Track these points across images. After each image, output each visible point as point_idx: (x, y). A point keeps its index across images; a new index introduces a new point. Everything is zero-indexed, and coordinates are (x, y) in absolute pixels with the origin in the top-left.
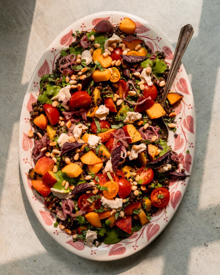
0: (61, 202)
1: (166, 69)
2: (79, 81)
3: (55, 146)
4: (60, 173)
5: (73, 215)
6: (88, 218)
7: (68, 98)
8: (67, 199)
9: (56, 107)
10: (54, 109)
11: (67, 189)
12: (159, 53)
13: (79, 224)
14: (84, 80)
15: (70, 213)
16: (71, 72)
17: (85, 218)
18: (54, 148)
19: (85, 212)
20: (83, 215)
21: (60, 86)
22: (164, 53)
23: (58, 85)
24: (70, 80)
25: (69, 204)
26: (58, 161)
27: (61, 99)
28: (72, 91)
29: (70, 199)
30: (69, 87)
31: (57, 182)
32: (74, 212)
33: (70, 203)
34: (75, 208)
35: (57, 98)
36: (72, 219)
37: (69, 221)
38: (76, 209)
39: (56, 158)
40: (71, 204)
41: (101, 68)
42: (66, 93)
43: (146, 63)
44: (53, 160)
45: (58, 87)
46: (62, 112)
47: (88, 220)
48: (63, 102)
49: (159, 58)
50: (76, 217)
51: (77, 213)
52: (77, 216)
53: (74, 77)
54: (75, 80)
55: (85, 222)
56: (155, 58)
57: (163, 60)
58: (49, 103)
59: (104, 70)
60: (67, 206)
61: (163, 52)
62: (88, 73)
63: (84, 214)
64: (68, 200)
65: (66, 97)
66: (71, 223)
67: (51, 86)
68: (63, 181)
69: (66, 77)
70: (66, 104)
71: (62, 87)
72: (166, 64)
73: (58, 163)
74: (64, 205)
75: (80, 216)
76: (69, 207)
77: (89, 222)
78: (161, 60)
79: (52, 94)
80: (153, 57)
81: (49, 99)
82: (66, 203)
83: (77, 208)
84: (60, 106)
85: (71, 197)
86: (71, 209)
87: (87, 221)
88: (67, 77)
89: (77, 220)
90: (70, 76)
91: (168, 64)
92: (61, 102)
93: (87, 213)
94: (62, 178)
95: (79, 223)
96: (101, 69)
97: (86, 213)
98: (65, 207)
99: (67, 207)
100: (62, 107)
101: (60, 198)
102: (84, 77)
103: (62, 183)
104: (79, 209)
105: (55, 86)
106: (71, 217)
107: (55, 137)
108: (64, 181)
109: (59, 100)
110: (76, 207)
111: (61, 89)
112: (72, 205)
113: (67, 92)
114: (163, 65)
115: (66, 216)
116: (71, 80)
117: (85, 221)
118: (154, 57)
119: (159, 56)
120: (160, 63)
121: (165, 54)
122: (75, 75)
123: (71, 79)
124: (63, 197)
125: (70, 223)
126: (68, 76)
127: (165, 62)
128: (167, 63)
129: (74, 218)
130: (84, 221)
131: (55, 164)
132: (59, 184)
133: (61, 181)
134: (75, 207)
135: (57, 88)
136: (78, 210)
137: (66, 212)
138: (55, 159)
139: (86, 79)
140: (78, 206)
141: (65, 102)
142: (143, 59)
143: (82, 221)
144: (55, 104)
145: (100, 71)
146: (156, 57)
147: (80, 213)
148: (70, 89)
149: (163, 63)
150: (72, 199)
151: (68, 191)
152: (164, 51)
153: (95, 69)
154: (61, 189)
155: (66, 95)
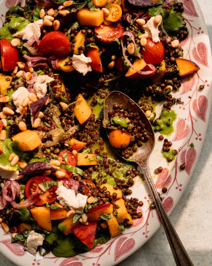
0: (3, 183)
1: (181, 26)
2: (58, 17)
3: (7, 103)
4: (9, 143)
5: (15, 205)
6: (35, 215)
7: (35, 38)
8: (11, 179)
9: (16, 47)
10: (13, 49)
11: (15, 165)
12: (177, 2)
13: (21, 219)
14: (64, 16)
15: (11, 200)
16: (48, 4)
17: (30, 212)
18: (6, 105)
19: (32, 204)
20: (29, 208)
21: (30, 21)
22: (182, 5)
23: (28, 19)
24: (45, 15)
25: (13, 189)
26: (9, 125)
27: (27, 37)
28: (45, 28)
29: (16, 180)
30: (40, 22)
31: (3, 154)
32: (18, 200)
33: (13, 186)
34: (19, 195)
35: (21, 34)
36: (12, 211)
37: (8, 212)
38: (22, 196)
39: (7, 120)
40: (15, 187)
41: (92, 6)
42: (35, 30)
43: (156, 11)
44: (2, 122)
45: (27, 21)
46: (23, 55)
47: (34, 216)
48: (28, 42)
49: (175, 10)
50: (18, 208)
51: (22, 202)
52: (20, 208)
53: (51, 11)
54: (53, 16)
55: (29, 218)
56: (169, 7)
57: (179, 13)
58: (9, 39)
59: (95, 11)
60: (9, 189)
61: (181, 3)
62: (73, 9)
63: (30, 206)
64: (13, 182)
65: (33, 36)
66: (10, 217)
67: (17, 17)
68: (10, 153)
69: (40, 10)
70: (31, 44)
71: (32, 22)
72: (183, 20)
73: (8, 128)
74: (6, 188)
75: (24, 208)
76: (11, 192)
77: (35, 219)
78: (177, 13)
79: (15, 28)
80: (167, 6)
81: (10, 34)
82: (9, 185)
83: (23, 195)
84: (21, 47)
85: (18, 177)
86: (14, 195)
87: (33, 218)
88: (43, 10)
89: (19, 213)
90: (46, 9)
91: (185, 21)
92: (26, 41)
93: (35, 205)
94: (11, 149)
95: (21, 217)
96: (90, 8)
97: (33, 205)
98: (7, 191)
99: (9, 192)
100: (25, 49)
101: (2, 178)
102: (65, 12)
103: (9, 156)
104: (25, 198)
105: (22, 19)
106: (13, 207)
107: (9, 91)
108: (13, 154)
109: (23, 38)
110: (22, 194)
111: (29, 23)
112: (17, 190)
113: (36, 29)
114: (179, 20)
115: (5, 204)
116: (47, 15)
117: (29, 216)
118: (169, 5)
119: (175, 6)
120: (175, 16)
121: (184, 6)
122: (54, 9)
123: (47, 13)
124: (8, 176)
125: (9, 215)
126: (44, 9)
127: (182, 17)
128: (185, 19)
129: (16, 209)
130: (27, 216)
131: (4, 128)
132: (4, 157)
133: (8, 153)
134: (21, 193)
135: (24, 21)
136: (23, 198)
137: (7, 198)
138: (5, 122)
139: (68, 15)
140: (24, 194)
141: (31, 41)
142: (152, 4)
143: (25, 216)
144: (15, 42)
145: (90, 10)
146: (171, 6)
147: (24, 204)
148: (41, 26)
149: (179, 17)
150: (19, 181)
151: (15, 169)
152: (183, 2)
153: (83, 6)
154: (5, 165)
155: (34, 33)
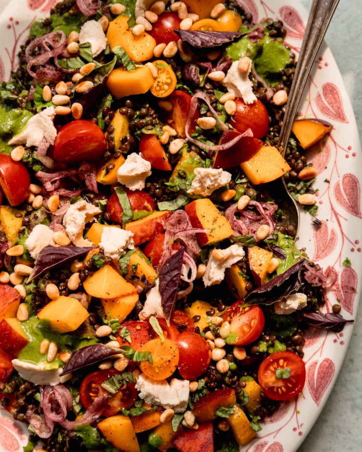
0: (40, 393)
1: (288, 61)
2: (76, 97)
3: (21, 256)
4: (34, 323)
5: (69, 425)
6: (107, 432)
7: (49, 139)
8: (53, 384)
9: (21, 162)
10: (17, 167)
11: (53, 361)
12: (271, 22)
13: (84, 446)
14: (86, 94)
15: (61, 418)
16: (54, 75)
17: (99, 430)
18: (18, 260)
19: (97, 416)
20: (94, 424)
21: (29, 110)
22: (282, 24)
23: (26, 108)
24: (53, 95)
25: (59, 399)
26: (28, 293)
27: (33, 142)
28: (60, 121)
29: (60, 384)
30: (50, 111)
31: (29, 345)
32: (72, 416)
33: (60, 394)
34: (73, 406)
35: (22, 139)
36: (68, 435)
37: (60, 438)
38: (77, 409)
39: (24, 286)
40: (63, 396)
41: (128, 63)
42: (45, 126)
43: (239, 49)
44: (17, 291)
45: (25, 112)
46: (36, 172)
47: (105, 434)
48: (39, 149)
49: (271, 36)
50: (76, 428)
51: (79, 418)
52: (78, 427)
53: (62, 87)
54: (66, 94)
55: (99, 439)
56: (261, 35)
57: (280, 39)
58: (3, 151)
59: (136, 68)
60: (53, 401)
61: (280, 22)
62: (97, 77)
63: (95, 421)
64: (57, 388)
65: (44, 137)
66: (66, 446)
67: (7, 111)
68: (41, 341)
69: (43, 88)
70: (44, 152)
71: (35, 112)
72: (289, 49)
73: (29, 298)
74: (47, 400)
75: (86, 426)
76: (58, 405)
77: (108, 439)
78: (275, 40)
79: (10, 130)
80: (256, 33)
81: (3, 143)
82: (51, 395)
83: (78, 406)
84: (30, 159)
85: (62, 379)
86: (64, 409)
87: (105, 438)
88: (47, 88)
89: (79, 437)
90: (53, 84)
91: (293, 51)
92: (33, 148)
93: (103, 418)
94: (39, 333)
95: (84, 442)
96: (127, 65)
97: (100, 417)
98: (50, 405)
99: (54, 406)
100: (36, 162)
101: (36, 385)
102: (87, 86)
103: (39, 346)
104: (83, 410)
105: (17, 111)
106: (65, 429)
107: (21, 235)
108: (45, 342)
109: (28, 145)
110: (77, 404)
111: (31, 116)
112: (66, 399)
113: (46, 124)
114: (282, 52)
115: (52, 427)
116: (57, 94)
117: (97, 437)
118: (259, 32)
119: (270, 29)
120: (274, 47)
121: (285, 24)
122: (65, 82)
123: (55, 91)
124: (44, 379)
125: (63, 443)
126: (49, 85)
127: (286, 45)
128: (292, 47)
129: (73, 430)
130: (95, 438)
131: (22, 300)
132: (32, 348)
133: (38, 342)
134: (74, 404)
135: (21, 114)
136: (80, 411)
137: (53, 416)
138: (21, 289)
139: (92, 91)
140: (80, 403)
141: (43, 147)
142: (230, 39)
143: (91, 439)
144: (18, 154)
145: (127, 70)
146: (263, 32)
147: (85, 420)
148: (54, 117)
149: (281, 47)
150: (66, 385)
151: (56, 366)
152: (283, 17)
153: (113, 65)
154: (37, 361)
155: (45, 132)
